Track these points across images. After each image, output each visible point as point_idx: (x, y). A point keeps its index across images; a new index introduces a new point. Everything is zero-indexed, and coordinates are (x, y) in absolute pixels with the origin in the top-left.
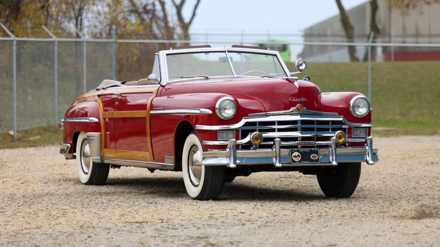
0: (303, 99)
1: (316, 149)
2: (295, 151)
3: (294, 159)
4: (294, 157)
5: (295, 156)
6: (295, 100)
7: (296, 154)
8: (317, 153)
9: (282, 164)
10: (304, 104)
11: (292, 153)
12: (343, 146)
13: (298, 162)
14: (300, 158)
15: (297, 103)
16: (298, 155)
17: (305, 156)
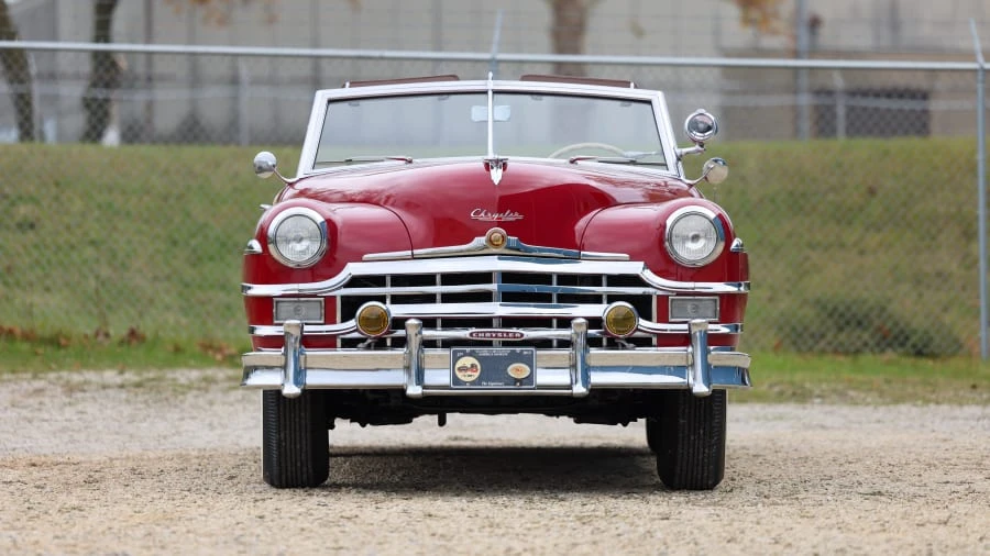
0: (510, 217)
1: (526, 350)
2: (465, 354)
3: (460, 375)
4: (460, 369)
5: (462, 369)
6: (485, 219)
7: (467, 361)
8: (529, 361)
9: (424, 387)
10: (510, 228)
11: (456, 360)
12: (632, 345)
13: (472, 383)
14: (477, 375)
15: (492, 224)
16: (473, 366)
17: (492, 369)
